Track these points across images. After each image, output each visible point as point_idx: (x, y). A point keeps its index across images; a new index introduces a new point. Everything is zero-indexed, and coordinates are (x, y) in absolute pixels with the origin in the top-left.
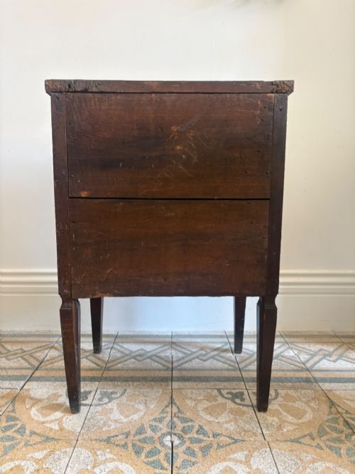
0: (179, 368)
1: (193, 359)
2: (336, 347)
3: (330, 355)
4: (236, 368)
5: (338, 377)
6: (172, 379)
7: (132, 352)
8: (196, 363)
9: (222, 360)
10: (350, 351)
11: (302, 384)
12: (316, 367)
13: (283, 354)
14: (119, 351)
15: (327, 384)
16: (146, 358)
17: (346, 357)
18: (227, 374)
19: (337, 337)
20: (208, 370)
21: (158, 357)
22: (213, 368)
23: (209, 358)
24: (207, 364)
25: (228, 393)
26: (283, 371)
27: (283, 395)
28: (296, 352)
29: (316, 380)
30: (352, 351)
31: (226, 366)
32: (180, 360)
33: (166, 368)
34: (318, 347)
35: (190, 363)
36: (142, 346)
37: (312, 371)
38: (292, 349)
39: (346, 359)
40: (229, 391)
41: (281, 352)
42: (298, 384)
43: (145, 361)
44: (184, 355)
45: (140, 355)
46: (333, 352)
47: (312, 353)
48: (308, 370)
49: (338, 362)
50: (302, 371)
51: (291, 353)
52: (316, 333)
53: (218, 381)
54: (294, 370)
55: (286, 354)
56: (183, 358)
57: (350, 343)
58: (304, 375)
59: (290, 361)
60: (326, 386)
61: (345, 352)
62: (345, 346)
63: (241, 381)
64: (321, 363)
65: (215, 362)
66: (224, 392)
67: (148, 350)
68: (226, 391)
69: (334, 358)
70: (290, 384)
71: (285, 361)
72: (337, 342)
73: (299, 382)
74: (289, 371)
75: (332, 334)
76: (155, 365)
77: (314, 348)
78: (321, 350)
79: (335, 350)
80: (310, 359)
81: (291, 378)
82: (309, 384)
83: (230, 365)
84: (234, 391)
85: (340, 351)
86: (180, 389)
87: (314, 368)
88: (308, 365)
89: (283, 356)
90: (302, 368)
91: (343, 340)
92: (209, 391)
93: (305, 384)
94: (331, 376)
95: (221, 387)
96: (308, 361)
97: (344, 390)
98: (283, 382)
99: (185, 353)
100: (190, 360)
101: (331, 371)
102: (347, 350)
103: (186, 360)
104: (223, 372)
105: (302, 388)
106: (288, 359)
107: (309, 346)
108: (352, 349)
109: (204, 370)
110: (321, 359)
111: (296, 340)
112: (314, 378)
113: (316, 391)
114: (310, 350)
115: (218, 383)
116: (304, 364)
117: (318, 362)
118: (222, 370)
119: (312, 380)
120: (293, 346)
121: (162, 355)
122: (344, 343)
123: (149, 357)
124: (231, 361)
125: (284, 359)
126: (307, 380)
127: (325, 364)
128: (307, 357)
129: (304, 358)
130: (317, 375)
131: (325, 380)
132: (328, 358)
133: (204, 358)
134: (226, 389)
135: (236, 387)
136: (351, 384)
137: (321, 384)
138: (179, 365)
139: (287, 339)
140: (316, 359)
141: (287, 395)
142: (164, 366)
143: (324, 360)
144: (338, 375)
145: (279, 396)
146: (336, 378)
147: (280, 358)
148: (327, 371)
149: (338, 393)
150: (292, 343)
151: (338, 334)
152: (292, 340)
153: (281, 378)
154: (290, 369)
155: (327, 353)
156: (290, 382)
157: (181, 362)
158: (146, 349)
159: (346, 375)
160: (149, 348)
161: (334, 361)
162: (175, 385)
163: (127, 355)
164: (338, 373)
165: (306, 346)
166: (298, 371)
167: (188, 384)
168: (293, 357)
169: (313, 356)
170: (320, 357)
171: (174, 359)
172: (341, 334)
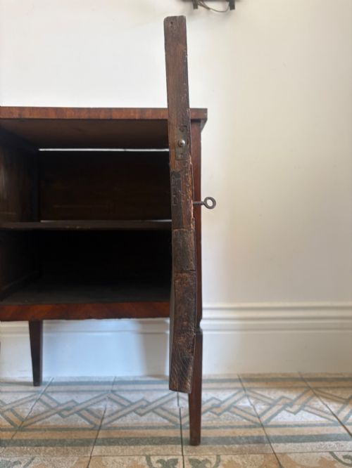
0: (109, 425)
1: (129, 413)
2: (299, 393)
3: (291, 405)
4: (177, 425)
5: (296, 434)
6: (96, 442)
7: (59, 404)
8: (130, 420)
9: (164, 413)
10: (315, 398)
11: (252, 445)
12: (273, 421)
13: (237, 404)
14: (45, 403)
15: (282, 445)
16: (72, 414)
17: (309, 406)
18: (163, 433)
19: (303, 380)
20: (142, 428)
21: (88, 410)
22: (149, 425)
23: (148, 412)
24: (144, 420)
25: (158, 462)
26: (232, 427)
27: (225, 463)
28: (252, 401)
29: (270, 440)
30: (317, 399)
31: (166, 421)
32: (112, 415)
33: (92, 426)
34: (280, 393)
35: (124, 418)
36: (74, 397)
37: (267, 426)
38: (248, 396)
39: (310, 410)
40: (160, 458)
41: (235, 402)
42: (246, 446)
43: (71, 416)
44: (119, 408)
45: (68, 409)
46: (296, 400)
47: (270, 402)
48: (262, 426)
49: (299, 413)
50: (255, 427)
51: (246, 403)
52: (280, 376)
53: (150, 444)
54: (246, 427)
55: (241, 404)
56: (117, 412)
57: (317, 388)
58: (256, 432)
59: (243, 414)
60: (279, 448)
61: (308, 400)
62: (311, 392)
63: (179, 444)
64: (279, 416)
65: (154, 416)
66: (154, 459)
67: (79, 402)
68: (157, 458)
69: (296, 407)
70: (237, 446)
71: (237, 415)
72: (302, 387)
73: (249, 443)
74: (239, 427)
75: (298, 376)
76: (82, 422)
77: (275, 395)
78: (282, 397)
79: (299, 397)
80: (268, 409)
81: (240, 438)
82: (261, 445)
83: (170, 421)
84: (166, 459)
85: (304, 399)
86: (100, 456)
87: (270, 424)
88: (264, 419)
89: (236, 407)
90: (256, 423)
91: (310, 384)
92: (136, 458)
93: (255, 445)
94: (289, 434)
95: (151, 453)
96: (264, 413)
97: (300, 453)
98: (229, 443)
99: (122, 405)
100: (125, 415)
101: (289, 426)
102: (312, 396)
103: (120, 414)
104: (161, 430)
105: (251, 452)
106: (242, 410)
107: (269, 394)
108: (318, 396)
109: (138, 428)
110: (279, 411)
111: (255, 385)
112: (268, 437)
113: (266, 454)
114: (269, 398)
115: (150, 446)
116: (259, 418)
117: (276, 414)
118: (159, 428)
119: (265, 439)
120: (250, 394)
121: (95, 408)
122: (309, 388)
123: (78, 412)
124: (173, 414)
125: (237, 411)
126: (259, 441)
127: (285, 417)
128: (264, 407)
129: (261, 409)
130: (273, 432)
131: (279, 439)
132: (288, 409)
133: (142, 411)
134: (158, 455)
135: (171, 453)
136: (311, 444)
137: (274, 445)
138: (110, 422)
139: (246, 385)
140: (275, 409)
141: (230, 462)
142: (91, 423)
143: (284, 412)
144: (297, 431)
145: (221, 463)
146: (293, 436)
147: (232, 409)
148: (285, 426)
149: (292, 456)
150: (250, 389)
151: (304, 377)
152: (252, 385)
153: (228, 437)
154: (241, 424)
155: (288, 401)
156: (238, 443)
157: (113, 417)
158: (76, 400)
159: (306, 431)
160: (82, 399)
161: (295, 413)
162: (97, 450)
163: (52, 409)
164: (297, 429)
165: (266, 393)
166: (250, 427)
167: (113, 449)
168: (248, 408)
169: (271, 406)
170: (280, 407)
171: (107, 414)
172: (307, 377)
